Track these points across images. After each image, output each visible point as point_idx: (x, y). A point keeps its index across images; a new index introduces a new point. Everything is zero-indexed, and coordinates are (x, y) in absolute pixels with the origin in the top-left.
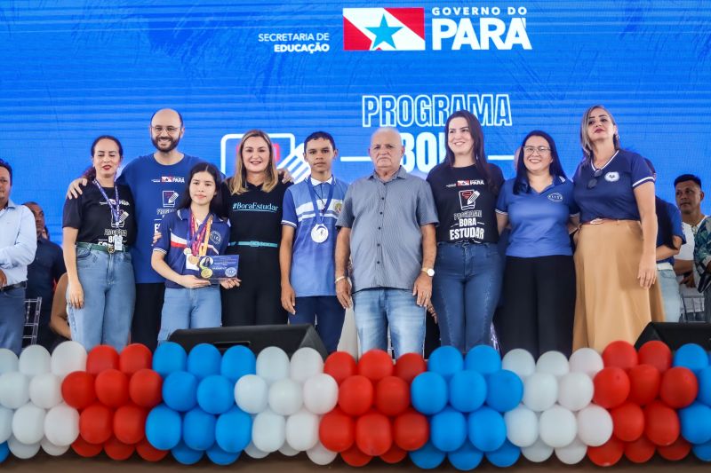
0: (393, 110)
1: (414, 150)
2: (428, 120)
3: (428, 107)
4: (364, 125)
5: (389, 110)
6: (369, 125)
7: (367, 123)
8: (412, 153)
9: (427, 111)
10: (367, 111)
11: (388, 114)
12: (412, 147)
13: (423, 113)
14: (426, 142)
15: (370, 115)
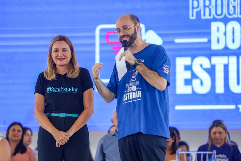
0: (211, 7)
1: (225, 34)
2: (234, 13)
3: (235, 4)
4: (191, 18)
5: (208, 7)
6: (194, 18)
7: (193, 16)
8: (224, 36)
9: (234, 7)
10: (193, 8)
11: (207, 10)
12: (224, 32)
13: (231, 8)
14: (233, 28)
15: (195, 10)
